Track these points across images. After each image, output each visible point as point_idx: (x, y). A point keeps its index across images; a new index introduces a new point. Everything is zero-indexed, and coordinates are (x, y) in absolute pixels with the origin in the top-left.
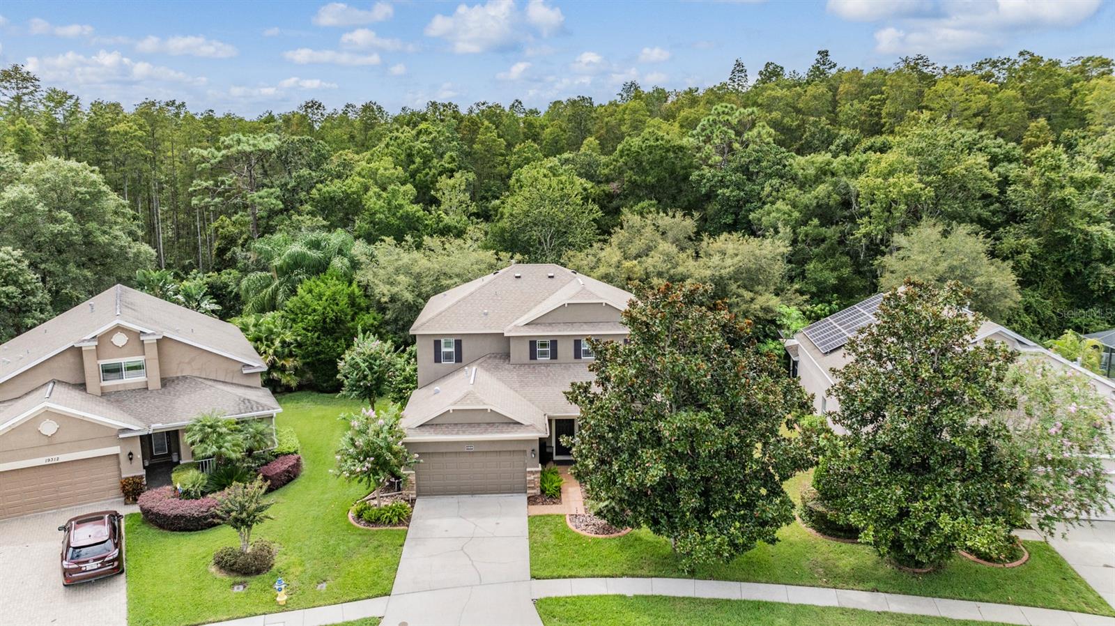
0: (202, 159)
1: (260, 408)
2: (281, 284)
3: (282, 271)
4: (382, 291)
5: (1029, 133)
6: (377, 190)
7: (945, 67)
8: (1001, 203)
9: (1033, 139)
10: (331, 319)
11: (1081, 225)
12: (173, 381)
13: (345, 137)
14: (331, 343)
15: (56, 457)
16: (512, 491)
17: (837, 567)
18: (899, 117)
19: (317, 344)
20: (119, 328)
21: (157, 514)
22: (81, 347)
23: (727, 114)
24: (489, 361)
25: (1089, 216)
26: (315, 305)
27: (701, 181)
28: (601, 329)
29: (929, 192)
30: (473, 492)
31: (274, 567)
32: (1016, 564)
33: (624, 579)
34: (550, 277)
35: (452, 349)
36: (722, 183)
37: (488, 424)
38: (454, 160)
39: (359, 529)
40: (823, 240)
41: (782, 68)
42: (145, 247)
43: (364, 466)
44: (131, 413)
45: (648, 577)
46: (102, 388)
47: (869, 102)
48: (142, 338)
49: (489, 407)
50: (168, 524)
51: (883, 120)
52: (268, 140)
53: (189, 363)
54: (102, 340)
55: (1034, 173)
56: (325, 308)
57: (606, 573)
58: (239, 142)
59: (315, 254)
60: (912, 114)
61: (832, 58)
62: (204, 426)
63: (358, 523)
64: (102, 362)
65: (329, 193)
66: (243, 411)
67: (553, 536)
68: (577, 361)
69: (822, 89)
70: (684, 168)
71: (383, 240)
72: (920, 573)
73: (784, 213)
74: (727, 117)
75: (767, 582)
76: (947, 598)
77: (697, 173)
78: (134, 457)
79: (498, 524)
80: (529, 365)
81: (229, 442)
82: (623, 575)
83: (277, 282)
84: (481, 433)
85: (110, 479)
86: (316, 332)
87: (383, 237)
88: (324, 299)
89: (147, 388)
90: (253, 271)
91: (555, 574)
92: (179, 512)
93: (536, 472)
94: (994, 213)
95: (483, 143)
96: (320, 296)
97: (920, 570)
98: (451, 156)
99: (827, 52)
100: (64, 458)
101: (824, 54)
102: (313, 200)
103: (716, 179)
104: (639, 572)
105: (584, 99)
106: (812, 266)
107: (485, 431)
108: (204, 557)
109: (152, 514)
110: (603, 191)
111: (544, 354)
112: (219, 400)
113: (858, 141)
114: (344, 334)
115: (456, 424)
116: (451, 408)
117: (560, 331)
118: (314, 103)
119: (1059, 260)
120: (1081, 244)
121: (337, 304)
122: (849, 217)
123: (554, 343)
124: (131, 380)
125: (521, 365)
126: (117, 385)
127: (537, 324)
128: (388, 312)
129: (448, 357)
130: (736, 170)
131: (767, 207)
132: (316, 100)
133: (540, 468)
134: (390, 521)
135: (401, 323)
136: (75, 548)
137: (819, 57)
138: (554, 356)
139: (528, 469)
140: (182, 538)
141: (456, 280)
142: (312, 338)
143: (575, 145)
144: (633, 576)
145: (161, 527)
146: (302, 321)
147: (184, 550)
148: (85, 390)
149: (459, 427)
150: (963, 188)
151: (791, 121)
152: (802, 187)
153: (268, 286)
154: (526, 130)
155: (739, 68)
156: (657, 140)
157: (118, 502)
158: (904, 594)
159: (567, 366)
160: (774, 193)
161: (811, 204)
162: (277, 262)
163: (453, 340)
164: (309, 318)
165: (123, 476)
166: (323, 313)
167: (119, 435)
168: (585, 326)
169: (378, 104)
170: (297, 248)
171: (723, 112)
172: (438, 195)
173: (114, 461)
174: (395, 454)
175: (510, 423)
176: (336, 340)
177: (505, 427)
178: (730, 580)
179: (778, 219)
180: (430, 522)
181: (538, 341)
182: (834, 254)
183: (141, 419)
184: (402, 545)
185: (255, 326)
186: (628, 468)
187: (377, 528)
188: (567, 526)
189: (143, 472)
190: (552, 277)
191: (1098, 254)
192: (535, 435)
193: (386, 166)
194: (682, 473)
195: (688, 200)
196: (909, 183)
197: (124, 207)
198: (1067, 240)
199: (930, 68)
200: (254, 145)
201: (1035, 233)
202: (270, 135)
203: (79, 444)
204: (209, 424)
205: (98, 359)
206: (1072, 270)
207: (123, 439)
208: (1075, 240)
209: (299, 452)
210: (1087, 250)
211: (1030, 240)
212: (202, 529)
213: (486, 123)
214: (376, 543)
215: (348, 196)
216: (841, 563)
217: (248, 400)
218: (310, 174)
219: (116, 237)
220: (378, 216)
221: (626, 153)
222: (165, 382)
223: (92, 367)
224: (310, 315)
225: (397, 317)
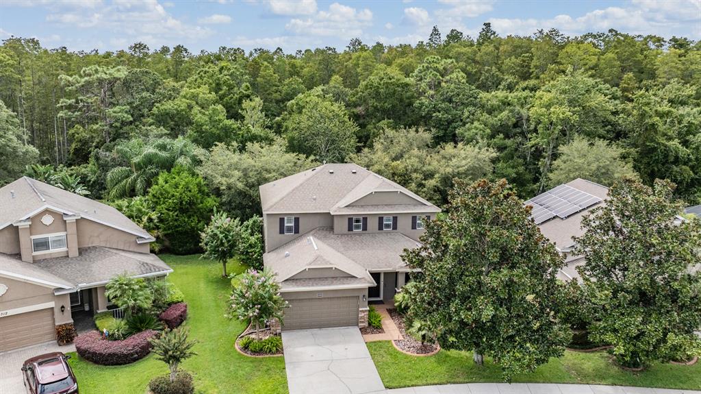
0: (68, 84)
1: (157, 270)
2: (138, 176)
3: (139, 167)
4: (221, 181)
5: (623, 81)
6: (200, 109)
7: (568, 38)
8: (611, 125)
9: (626, 85)
10: (186, 202)
11: (662, 140)
12: (86, 250)
13: (165, 70)
14: (186, 220)
15: (5, 312)
16: (347, 324)
17: (583, 369)
18: (543, 69)
19: (176, 220)
20: (47, 211)
21: (94, 354)
22: (18, 227)
23: (436, 62)
24: (320, 232)
25: (666, 135)
26: (172, 191)
27: (421, 107)
28: (397, 209)
29: (576, 118)
30: (320, 326)
31: (195, 390)
32: (692, 362)
33: (449, 385)
34: (353, 173)
35: (292, 224)
36: (436, 109)
37: (333, 278)
38: (248, 88)
39: (248, 357)
40: (505, 148)
41: (462, 34)
42: (31, 148)
43: (254, 312)
44: (60, 276)
45: (464, 383)
46: (33, 256)
47: (521, 58)
48: (65, 219)
49: (334, 266)
50: (102, 361)
51: (531, 71)
52: (119, 70)
53: (98, 236)
54: (35, 220)
55: (634, 108)
56: (181, 194)
57: (436, 382)
58: (97, 71)
59: (164, 154)
60: (552, 67)
61: (493, 28)
62: (122, 284)
63: (246, 353)
64: (33, 237)
65: (166, 110)
66: (145, 272)
67: (389, 357)
68: (381, 231)
69: (491, 48)
70: (408, 98)
71: (216, 145)
72: (637, 371)
73: (481, 130)
74: (435, 65)
75: (544, 383)
76: (660, 388)
77: (418, 101)
78: (65, 309)
79: (346, 349)
80: (347, 235)
81: (142, 295)
82: (448, 383)
83: (135, 174)
84: (329, 285)
85: (46, 326)
86: (176, 211)
87: (217, 143)
88: (180, 187)
89: (68, 256)
90: (114, 166)
91: (402, 384)
92: (109, 351)
93: (366, 311)
94: (608, 131)
95: (263, 77)
96: (176, 186)
97: (636, 369)
98: (247, 86)
99: (489, 24)
100: (11, 312)
101: (488, 25)
102: (153, 115)
103: (431, 106)
104: (457, 380)
105: (330, 49)
106: (500, 165)
107: (332, 284)
108: (139, 385)
109: (89, 353)
110: (353, 112)
111: (358, 227)
112: (125, 264)
113: (517, 83)
114: (195, 213)
115: (310, 279)
116: (307, 267)
117: (369, 211)
118: (141, 45)
119: (649, 163)
120: (662, 153)
121: (190, 191)
122: (520, 133)
123: (365, 219)
124: (54, 251)
125: (342, 235)
126: (45, 255)
127: (353, 206)
128: (224, 196)
129: (289, 229)
130: (443, 101)
131: (467, 126)
132: (142, 43)
133: (368, 308)
134: (270, 351)
135: (233, 204)
136: (42, 385)
137: (484, 27)
138: (365, 228)
139: (360, 309)
140: (116, 371)
141: (274, 174)
142: (173, 216)
143: (325, 81)
144: (454, 383)
145: (96, 362)
146: (164, 203)
147: (121, 380)
148: (21, 260)
149: (313, 280)
150: (595, 116)
151: (472, 69)
152: (490, 113)
153: (127, 177)
154: (290, 69)
155: (435, 32)
156: (390, 79)
157: (53, 344)
158: (633, 386)
159: (373, 235)
160: (471, 116)
161: (497, 124)
162: (136, 160)
163: (293, 218)
164: (170, 201)
165: (57, 324)
166: (180, 198)
167: (54, 293)
168: (386, 207)
169: (185, 47)
170: (150, 150)
171: (433, 62)
172: (244, 113)
173: (49, 313)
174: (275, 302)
175: (348, 277)
176: (189, 217)
177: (345, 280)
178: (519, 382)
179: (476, 134)
180: (298, 350)
181: (354, 218)
182: (513, 157)
183: (68, 280)
184: (284, 368)
185: (128, 207)
186: (462, 310)
187: (261, 356)
188: (395, 349)
189: (72, 321)
190: (355, 173)
191: (672, 159)
192: (366, 285)
193: (204, 92)
194: (504, 312)
195: (412, 120)
196: (562, 111)
197: (13, 117)
198: (654, 149)
199: (560, 37)
200: (110, 74)
201: (635, 145)
202: (119, 67)
203: (23, 301)
204: (125, 283)
205: (31, 234)
206: (656, 169)
207: (57, 296)
208: (659, 150)
209: (184, 301)
210: (666, 156)
211: (632, 150)
212: (129, 363)
213: (266, 63)
214: (265, 368)
215: (178, 112)
216: (585, 366)
217: (146, 263)
218: (150, 96)
219: (10, 140)
220: (204, 127)
221: (369, 87)
222: (81, 251)
223: (26, 241)
224: (170, 199)
225: (231, 200)
